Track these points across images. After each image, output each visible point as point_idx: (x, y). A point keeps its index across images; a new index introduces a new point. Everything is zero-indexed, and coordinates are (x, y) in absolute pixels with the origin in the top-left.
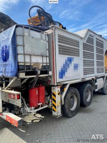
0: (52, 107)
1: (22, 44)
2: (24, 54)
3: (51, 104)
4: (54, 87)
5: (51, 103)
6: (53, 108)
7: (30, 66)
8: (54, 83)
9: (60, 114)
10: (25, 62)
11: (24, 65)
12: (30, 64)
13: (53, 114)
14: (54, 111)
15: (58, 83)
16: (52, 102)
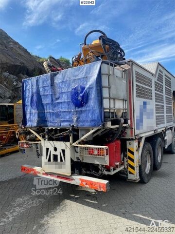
0: (127, 168)
1: (108, 85)
2: (110, 98)
3: (127, 165)
4: (131, 142)
5: (126, 163)
6: (130, 169)
7: (114, 112)
8: (132, 136)
9: (139, 177)
10: (110, 109)
11: (109, 112)
12: (114, 110)
13: (129, 178)
14: (130, 173)
15: (136, 135)
16: (127, 161)
